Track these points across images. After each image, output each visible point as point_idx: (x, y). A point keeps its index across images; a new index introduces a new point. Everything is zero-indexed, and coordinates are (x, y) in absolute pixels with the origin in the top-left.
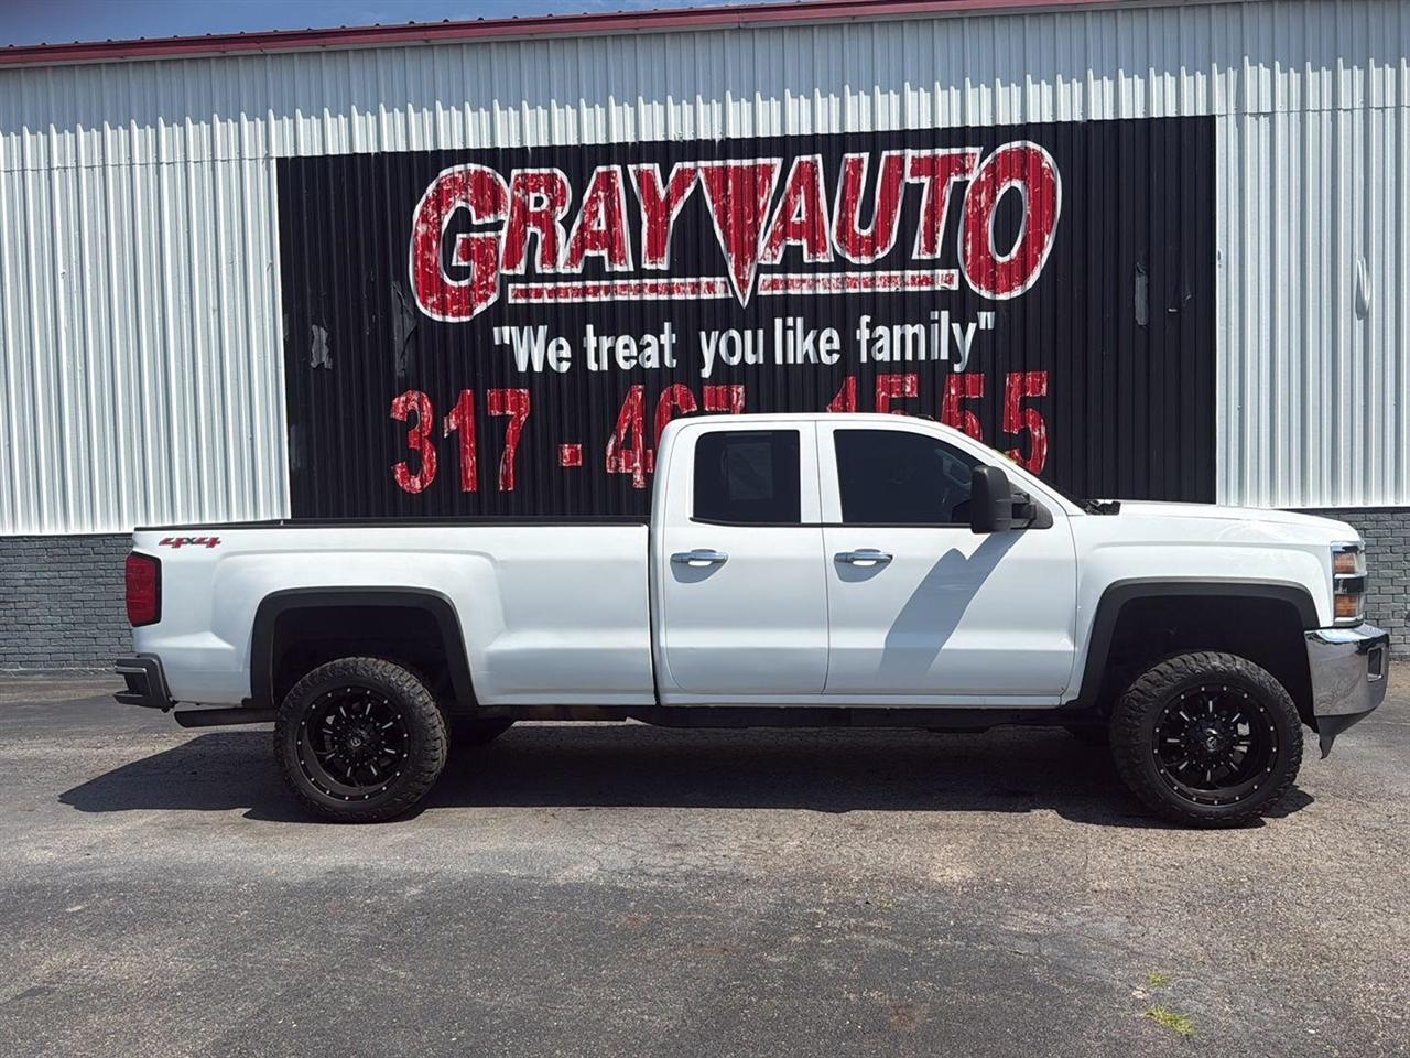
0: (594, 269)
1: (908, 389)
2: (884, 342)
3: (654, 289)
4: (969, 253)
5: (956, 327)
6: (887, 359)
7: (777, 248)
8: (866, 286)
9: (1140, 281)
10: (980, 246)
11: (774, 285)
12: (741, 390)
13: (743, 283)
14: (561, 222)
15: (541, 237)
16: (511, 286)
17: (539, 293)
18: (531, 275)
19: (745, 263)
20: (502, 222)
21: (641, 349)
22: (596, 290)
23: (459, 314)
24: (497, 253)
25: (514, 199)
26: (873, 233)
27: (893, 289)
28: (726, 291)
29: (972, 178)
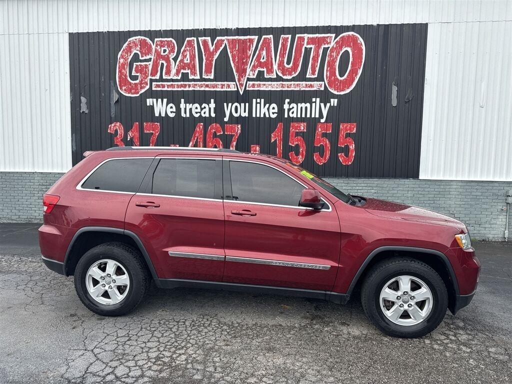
0: (185, 78)
1: (302, 128)
2: (295, 110)
3: (207, 86)
4: (328, 76)
5: (322, 105)
6: (295, 116)
7: (254, 71)
8: (288, 87)
9: (395, 89)
10: (333, 73)
11: (253, 86)
12: (239, 126)
13: (241, 85)
14: (173, 59)
15: (165, 64)
16: (153, 83)
17: (163, 86)
18: (161, 79)
19: (242, 77)
20: (151, 59)
21: (202, 109)
22: (185, 86)
23: (134, 94)
24: (148, 70)
25: (156, 50)
26: (292, 67)
27: (298, 89)
28: (235, 88)
29: (331, 46)
